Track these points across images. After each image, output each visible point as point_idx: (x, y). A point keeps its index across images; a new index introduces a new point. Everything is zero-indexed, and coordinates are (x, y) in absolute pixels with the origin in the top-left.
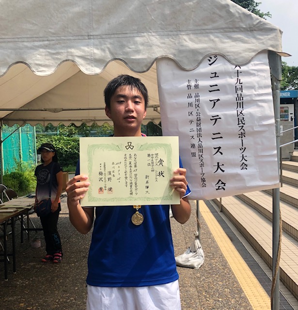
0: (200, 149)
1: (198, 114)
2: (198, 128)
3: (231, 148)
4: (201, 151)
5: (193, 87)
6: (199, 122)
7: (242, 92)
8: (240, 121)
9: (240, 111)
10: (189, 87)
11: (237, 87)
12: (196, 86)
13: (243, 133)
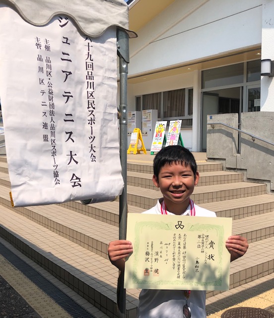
0: (52, 131)
1: (50, 85)
2: (51, 102)
4: (53, 134)
5: (43, 48)
6: (51, 95)
7: (93, 70)
8: (90, 104)
9: (91, 93)
10: (39, 46)
11: (88, 63)
12: (47, 48)
13: (93, 119)
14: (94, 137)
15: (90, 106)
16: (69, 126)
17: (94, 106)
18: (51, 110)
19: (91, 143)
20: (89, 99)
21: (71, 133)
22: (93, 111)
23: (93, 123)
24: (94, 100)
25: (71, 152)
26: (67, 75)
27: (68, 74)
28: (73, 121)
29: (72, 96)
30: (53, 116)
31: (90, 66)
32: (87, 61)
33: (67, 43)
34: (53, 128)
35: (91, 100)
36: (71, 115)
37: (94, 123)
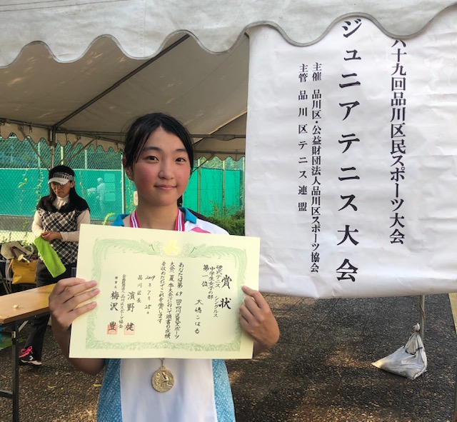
0: (315, 196)
1: (317, 130)
2: (316, 156)
3: (374, 199)
4: (316, 200)
5: (310, 78)
6: (317, 146)
7: (404, 89)
8: (396, 146)
9: (398, 127)
10: (303, 78)
11: (395, 80)
12: (316, 76)
13: (400, 170)
14: (402, 201)
15: (396, 149)
16: (349, 187)
17: (403, 149)
18: (315, 166)
19: (396, 211)
20: (394, 139)
21: (352, 197)
22: (400, 157)
23: (400, 177)
24: (403, 138)
25: (347, 227)
26: (349, 109)
27: (350, 106)
28: (357, 178)
29: (357, 140)
30: (318, 176)
31: (399, 84)
32: (394, 76)
33: (354, 58)
34: (316, 192)
35: (398, 139)
36: (353, 168)
37: (403, 178)
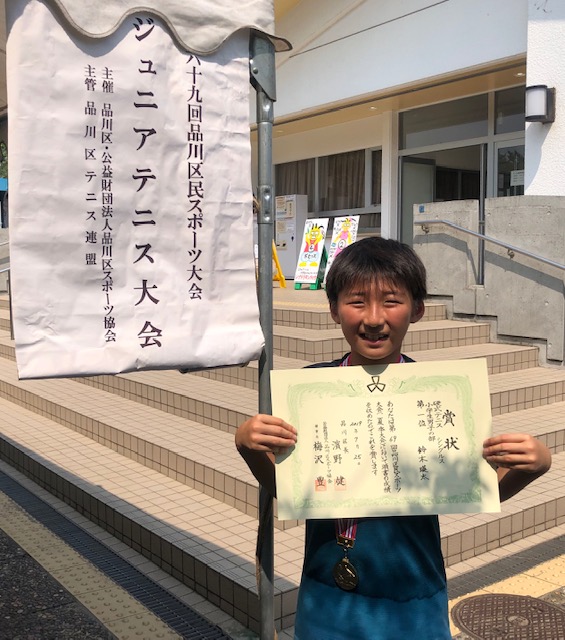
0: (106, 245)
1: (107, 159)
2: (106, 192)
4: (108, 250)
5: (99, 87)
6: (108, 179)
7: (201, 121)
8: (193, 188)
9: (196, 166)
10: (90, 85)
11: (191, 107)
12: (108, 86)
13: (198, 217)
14: (200, 252)
15: (193, 192)
18: (106, 206)
20: (191, 180)
21: (148, 247)
22: (199, 201)
23: (197, 224)
24: (201, 180)
25: (145, 282)
26: (144, 137)
27: (146, 133)
28: (153, 222)
29: (153, 177)
30: (108, 218)
32: (191, 102)
33: (149, 71)
34: (107, 239)
35: (195, 180)
36: (149, 212)
37: (201, 225)
